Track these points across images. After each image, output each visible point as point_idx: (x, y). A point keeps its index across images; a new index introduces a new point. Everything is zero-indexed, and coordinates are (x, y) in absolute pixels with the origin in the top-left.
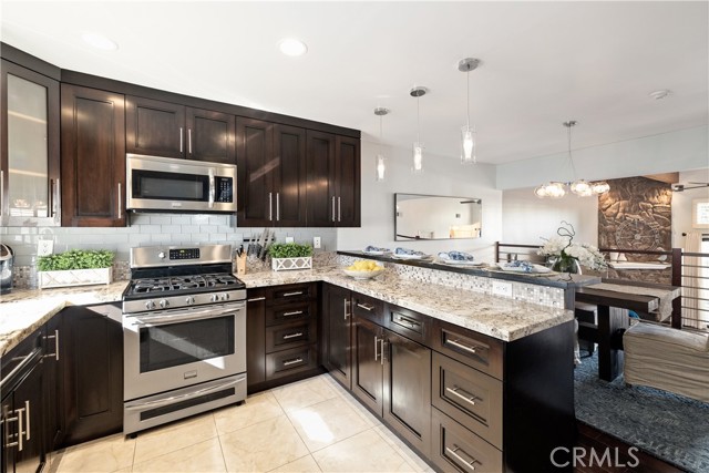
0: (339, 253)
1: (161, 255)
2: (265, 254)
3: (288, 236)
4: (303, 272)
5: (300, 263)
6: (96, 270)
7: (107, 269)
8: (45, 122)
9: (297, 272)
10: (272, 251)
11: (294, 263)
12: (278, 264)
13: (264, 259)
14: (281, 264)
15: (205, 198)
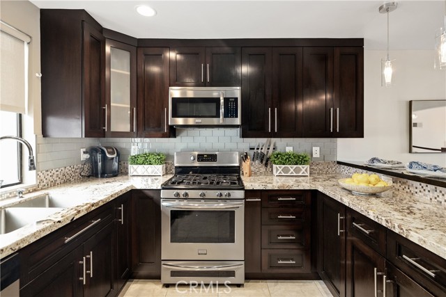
0: (339, 163)
1: (192, 158)
2: (267, 161)
3: (287, 145)
4: (301, 179)
5: (297, 170)
6: (156, 166)
7: (161, 166)
8: (129, 73)
9: (295, 179)
10: (273, 158)
11: (292, 170)
12: (277, 170)
13: (266, 165)
14: (280, 170)
15: (218, 116)
